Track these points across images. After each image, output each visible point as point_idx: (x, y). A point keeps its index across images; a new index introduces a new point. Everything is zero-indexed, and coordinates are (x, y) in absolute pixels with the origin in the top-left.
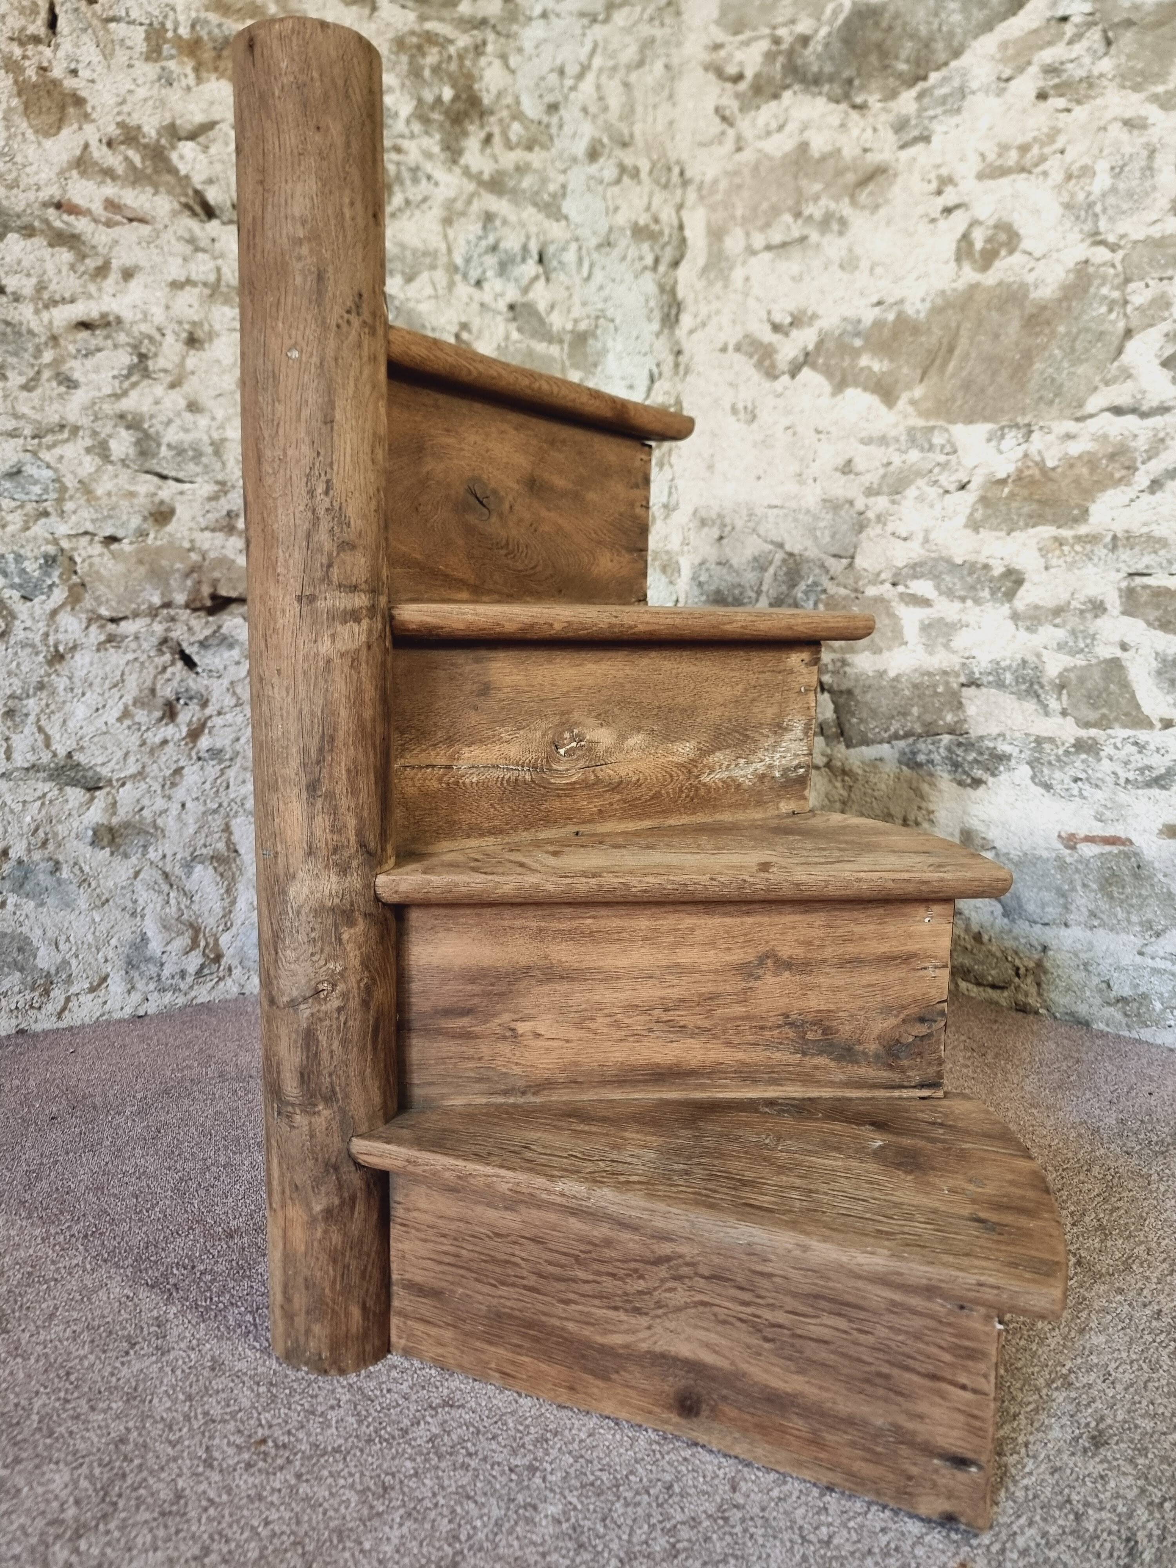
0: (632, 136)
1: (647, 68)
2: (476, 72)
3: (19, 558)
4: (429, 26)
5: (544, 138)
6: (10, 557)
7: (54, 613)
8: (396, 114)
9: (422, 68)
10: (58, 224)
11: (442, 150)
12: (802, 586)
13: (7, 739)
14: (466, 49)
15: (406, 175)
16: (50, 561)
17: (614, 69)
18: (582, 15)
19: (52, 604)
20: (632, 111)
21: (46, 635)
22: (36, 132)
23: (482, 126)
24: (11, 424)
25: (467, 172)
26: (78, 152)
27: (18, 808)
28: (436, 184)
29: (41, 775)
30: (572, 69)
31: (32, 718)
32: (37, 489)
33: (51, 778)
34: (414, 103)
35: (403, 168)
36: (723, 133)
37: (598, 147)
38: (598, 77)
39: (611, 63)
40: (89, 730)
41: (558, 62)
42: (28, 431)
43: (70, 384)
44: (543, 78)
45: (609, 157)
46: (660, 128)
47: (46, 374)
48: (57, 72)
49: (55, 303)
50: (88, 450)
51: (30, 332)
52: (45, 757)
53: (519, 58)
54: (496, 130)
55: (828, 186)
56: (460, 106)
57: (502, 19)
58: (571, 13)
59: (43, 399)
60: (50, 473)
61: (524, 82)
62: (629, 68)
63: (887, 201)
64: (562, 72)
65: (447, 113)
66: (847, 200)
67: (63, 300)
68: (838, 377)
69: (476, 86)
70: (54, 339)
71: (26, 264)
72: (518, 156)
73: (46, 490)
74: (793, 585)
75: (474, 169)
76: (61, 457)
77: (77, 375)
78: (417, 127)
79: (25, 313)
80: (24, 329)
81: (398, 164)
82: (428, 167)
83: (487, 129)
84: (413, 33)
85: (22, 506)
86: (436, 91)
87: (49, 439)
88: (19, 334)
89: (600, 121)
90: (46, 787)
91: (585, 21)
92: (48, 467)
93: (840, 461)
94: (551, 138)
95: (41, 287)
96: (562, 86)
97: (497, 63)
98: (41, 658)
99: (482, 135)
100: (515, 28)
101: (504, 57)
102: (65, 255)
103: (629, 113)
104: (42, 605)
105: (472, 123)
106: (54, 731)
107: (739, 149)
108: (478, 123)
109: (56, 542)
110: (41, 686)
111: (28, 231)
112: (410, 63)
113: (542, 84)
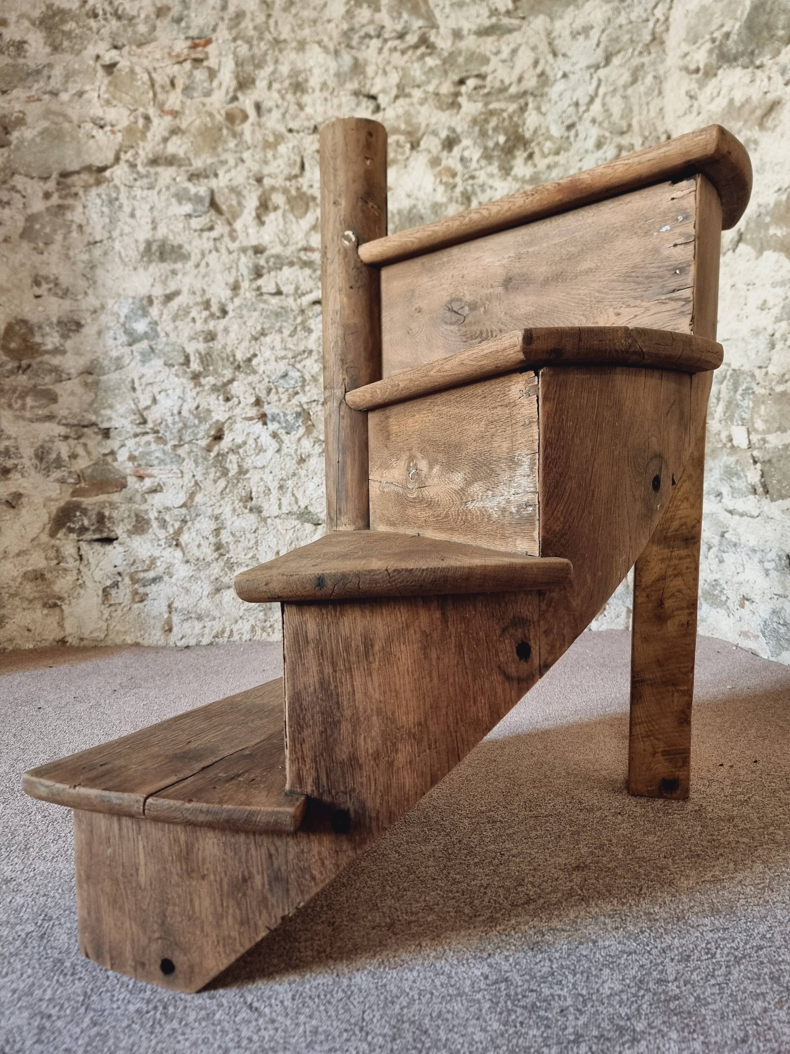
0: (630, 126)
1: (640, 82)
2: (520, 122)
3: (285, 415)
4: (492, 106)
5: (565, 145)
6: (281, 414)
7: (299, 439)
8: (471, 159)
9: (487, 130)
10: (304, 258)
11: (500, 170)
12: (740, 391)
13: (280, 499)
14: (514, 112)
15: (478, 190)
16: (298, 415)
17: (615, 90)
18: (588, 67)
19: (298, 436)
20: (631, 110)
21: (296, 450)
22: (297, 218)
23: (525, 150)
24: (283, 353)
25: (516, 179)
26: (314, 223)
27: (284, 532)
28: (496, 190)
29: (294, 517)
30: (584, 101)
31: (290, 490)
32: (292, 382)
33: (298, 518)
34: (482, 150)
35: (476, 187)
36: (691, 106)
37: (602, 140)
38: (604, 98)
39: (611, 88)
40: (315, 495)
41: (575, 100)
42: (290, 356)
43: (310, 331)
44: (564, 112)
45: (611, 143)
46: (652, 114)
47: (299, 328)
48: (305, 188)
49: (304, 294)
50: (316, 361)
51: (292, 310)
52: (295, 508)
53: (548, 105)
54: (536, 150)
55: (746, 122)
56: (510, 143)
57: (537, 88)
58: (581, 69)
59: (298, 340)
60: (298, 374)
61: (551, 117)
62: (625, 87)
63: (781, 122)
64: (577, 104)
65: (502, 150)
66: (757, 128)
67: (307, 293)
68: (759, 245)
69: (520, 130)
70: (302, 311)
71: (291, 279)
72: (550, 160)
73: (296, 382)
74: (736, 391)
75: (520, 175)
76: (304, 366)
77: (313, 327)
78: (483, 163)
79: (291, 302)
80: (289, 309)
81: (472, 185)
82: (490, 182)
83: (530, 150)
84: (481, 113)
85: (287, 390)
86: (495, 140)
87: (299, 358)
88: (286, 312)
89: (606, 124)
90: (296, 522)
91: (592, 70)
92: (299, 370)
93: (760, 302)
94: (570, 144)
95: (297, 288)
96: (578, 111)
97: (534, 113)
98: (294, 461)
99: (525, 155)
100: (546, 89)
101: (538, 109)
102: (308, 271)
103: (627, 112)
104: (296, 435)
105: (519, 150)
106: (299, 495)
107: (699, 113)
108: (522, 149)
109: (301, 406)
110: (294, 475)
111: (291, 264)
112: (481, 130)
113: (564, 115)
